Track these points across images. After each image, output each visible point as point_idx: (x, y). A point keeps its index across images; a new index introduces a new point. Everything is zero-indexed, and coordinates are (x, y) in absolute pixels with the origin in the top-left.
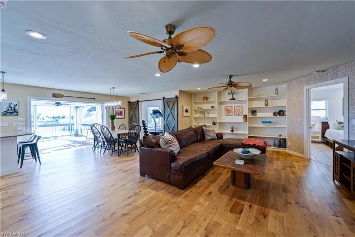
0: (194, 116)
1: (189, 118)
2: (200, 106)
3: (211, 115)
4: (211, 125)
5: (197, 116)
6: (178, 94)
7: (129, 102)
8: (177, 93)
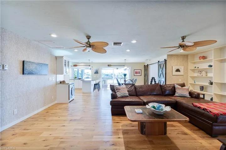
0: (190, 75)
1: (183, 76)
2: (197, 66)
3: (209, 75)
4: (207, 84)
5: (196, 75)
6: (167, 58)
7: (145, 66)
8: (165, 57)
